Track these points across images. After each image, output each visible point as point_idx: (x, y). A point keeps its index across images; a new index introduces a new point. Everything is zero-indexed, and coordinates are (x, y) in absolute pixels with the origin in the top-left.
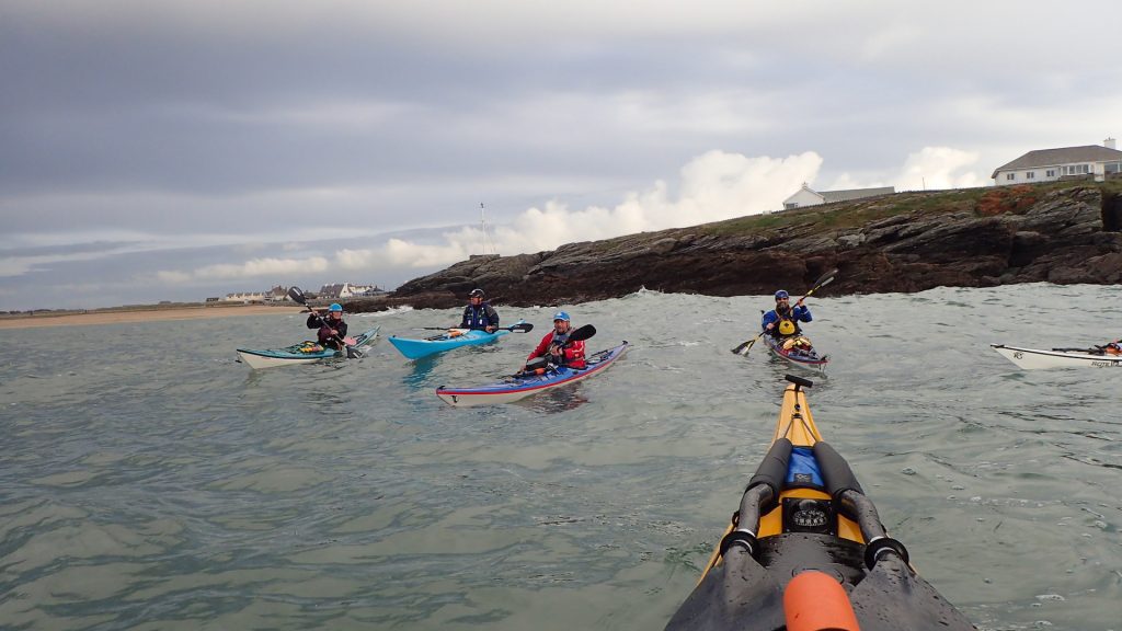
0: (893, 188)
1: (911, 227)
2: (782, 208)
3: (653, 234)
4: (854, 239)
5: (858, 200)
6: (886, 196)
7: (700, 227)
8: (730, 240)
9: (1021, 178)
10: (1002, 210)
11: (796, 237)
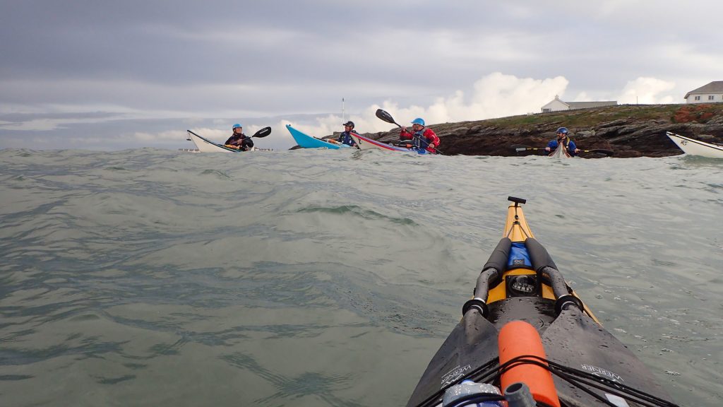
0: (616, 102)
1: (627, 127)
2: (540, 111)
3: (453, 124)
4: (587, 133)
5: (592, 109)
6: (611, 107)
7: (485, 121)
8: (504, 131)
9: (705, 99)
10: (690, 119)
11: (549, 130)
